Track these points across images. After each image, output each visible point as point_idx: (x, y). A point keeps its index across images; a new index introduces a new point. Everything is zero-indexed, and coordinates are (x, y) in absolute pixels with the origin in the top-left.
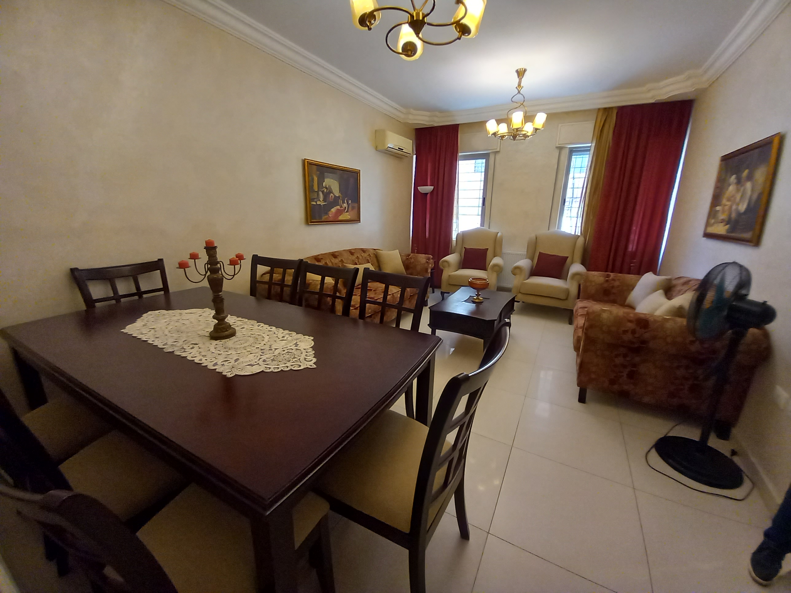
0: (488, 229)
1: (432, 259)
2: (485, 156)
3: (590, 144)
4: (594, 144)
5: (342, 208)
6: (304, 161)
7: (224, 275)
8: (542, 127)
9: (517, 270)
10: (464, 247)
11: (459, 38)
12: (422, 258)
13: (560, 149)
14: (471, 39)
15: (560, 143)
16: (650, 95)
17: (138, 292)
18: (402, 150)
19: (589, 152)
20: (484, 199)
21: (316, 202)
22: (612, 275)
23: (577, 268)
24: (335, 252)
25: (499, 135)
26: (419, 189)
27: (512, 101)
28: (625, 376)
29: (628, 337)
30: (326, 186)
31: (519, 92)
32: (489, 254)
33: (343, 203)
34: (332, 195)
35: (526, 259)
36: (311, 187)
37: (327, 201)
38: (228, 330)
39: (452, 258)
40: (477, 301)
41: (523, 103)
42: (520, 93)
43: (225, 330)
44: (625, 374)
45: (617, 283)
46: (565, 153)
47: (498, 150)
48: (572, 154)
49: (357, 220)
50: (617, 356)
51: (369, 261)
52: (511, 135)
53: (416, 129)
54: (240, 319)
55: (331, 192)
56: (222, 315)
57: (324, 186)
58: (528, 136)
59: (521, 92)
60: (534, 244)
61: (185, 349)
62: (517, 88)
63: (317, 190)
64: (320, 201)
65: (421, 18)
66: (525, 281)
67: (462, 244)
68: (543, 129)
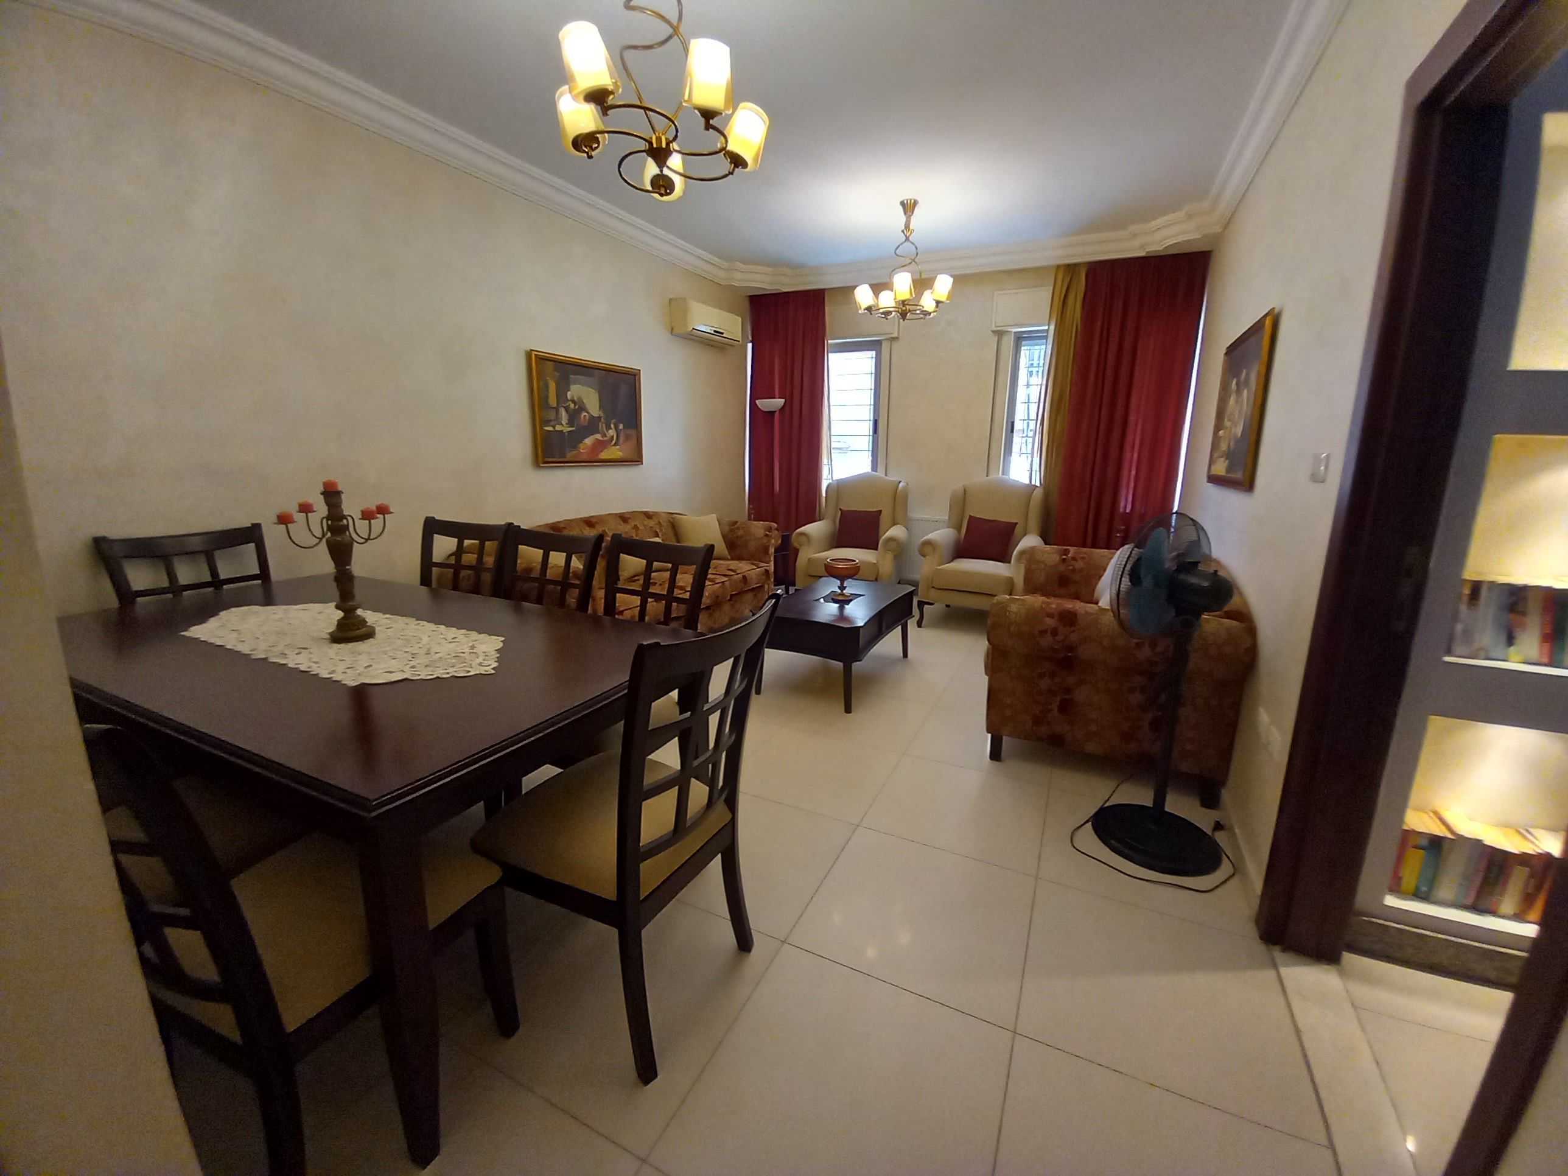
0: (883, 476)
1: (777, 529)
2: (873, 345)
3: (1045, 326)
4: (1052, 327)
5: (605, 439)
6: (529, 354)
7: (353, 537)
8: (947, 299)
9: (928, 546)
10: (840, 509)
11: (731, 173)
12: (758, 528)
13: (1000, 334)
14: (754, 172)
15: (997, 325)
16: (1136, 243)
17: (214, 580)
18: (722, 333)
19: (1045, 341)
20: (876, 422)
21: (554, 427)
22: (1072, 550)
23: (1030, 541)
24: (592, 517)
25: (881, 311)
26: (758, 404)
27: (898, 255)
28: (1056, 710)
29: (1046, 641)
30: (573, 397)
31: (907, 239)
32: (885, 519)
33: (606, 429)
34: (586, 414)
35: (948, 529)
36: (545, 399)
37: (575, 424)
38: (360, 627)
39: (814, 529)
40: (841, 598)
41: (915, 258)
42: (909, 240)
43: (357, 627)
44: (1055, 707)
45: (1079, 564)
46: (1008, 342)
47: (895, 335)
48: (1021, 343)
49: (635, 458)
50: (1041, 676)
51: (658, 534)
52: (898, 312)
53: (751, 297)
54: (388, 616)
55: (582, 408)
56: (351, 603)
57: (569, 397)
58: (930, 314)
59: (910, 238)
60: (961, 501)
61: (286, 654)
62: (903, 231)
63: (555, 406)
64: (562, 425)
65: (664, 145)
66: (939, 568)
67: (837, 503)
68: (948, 302)
